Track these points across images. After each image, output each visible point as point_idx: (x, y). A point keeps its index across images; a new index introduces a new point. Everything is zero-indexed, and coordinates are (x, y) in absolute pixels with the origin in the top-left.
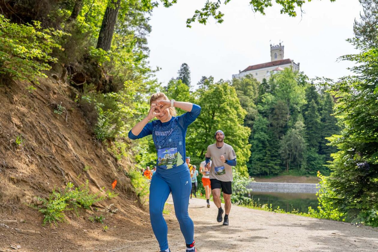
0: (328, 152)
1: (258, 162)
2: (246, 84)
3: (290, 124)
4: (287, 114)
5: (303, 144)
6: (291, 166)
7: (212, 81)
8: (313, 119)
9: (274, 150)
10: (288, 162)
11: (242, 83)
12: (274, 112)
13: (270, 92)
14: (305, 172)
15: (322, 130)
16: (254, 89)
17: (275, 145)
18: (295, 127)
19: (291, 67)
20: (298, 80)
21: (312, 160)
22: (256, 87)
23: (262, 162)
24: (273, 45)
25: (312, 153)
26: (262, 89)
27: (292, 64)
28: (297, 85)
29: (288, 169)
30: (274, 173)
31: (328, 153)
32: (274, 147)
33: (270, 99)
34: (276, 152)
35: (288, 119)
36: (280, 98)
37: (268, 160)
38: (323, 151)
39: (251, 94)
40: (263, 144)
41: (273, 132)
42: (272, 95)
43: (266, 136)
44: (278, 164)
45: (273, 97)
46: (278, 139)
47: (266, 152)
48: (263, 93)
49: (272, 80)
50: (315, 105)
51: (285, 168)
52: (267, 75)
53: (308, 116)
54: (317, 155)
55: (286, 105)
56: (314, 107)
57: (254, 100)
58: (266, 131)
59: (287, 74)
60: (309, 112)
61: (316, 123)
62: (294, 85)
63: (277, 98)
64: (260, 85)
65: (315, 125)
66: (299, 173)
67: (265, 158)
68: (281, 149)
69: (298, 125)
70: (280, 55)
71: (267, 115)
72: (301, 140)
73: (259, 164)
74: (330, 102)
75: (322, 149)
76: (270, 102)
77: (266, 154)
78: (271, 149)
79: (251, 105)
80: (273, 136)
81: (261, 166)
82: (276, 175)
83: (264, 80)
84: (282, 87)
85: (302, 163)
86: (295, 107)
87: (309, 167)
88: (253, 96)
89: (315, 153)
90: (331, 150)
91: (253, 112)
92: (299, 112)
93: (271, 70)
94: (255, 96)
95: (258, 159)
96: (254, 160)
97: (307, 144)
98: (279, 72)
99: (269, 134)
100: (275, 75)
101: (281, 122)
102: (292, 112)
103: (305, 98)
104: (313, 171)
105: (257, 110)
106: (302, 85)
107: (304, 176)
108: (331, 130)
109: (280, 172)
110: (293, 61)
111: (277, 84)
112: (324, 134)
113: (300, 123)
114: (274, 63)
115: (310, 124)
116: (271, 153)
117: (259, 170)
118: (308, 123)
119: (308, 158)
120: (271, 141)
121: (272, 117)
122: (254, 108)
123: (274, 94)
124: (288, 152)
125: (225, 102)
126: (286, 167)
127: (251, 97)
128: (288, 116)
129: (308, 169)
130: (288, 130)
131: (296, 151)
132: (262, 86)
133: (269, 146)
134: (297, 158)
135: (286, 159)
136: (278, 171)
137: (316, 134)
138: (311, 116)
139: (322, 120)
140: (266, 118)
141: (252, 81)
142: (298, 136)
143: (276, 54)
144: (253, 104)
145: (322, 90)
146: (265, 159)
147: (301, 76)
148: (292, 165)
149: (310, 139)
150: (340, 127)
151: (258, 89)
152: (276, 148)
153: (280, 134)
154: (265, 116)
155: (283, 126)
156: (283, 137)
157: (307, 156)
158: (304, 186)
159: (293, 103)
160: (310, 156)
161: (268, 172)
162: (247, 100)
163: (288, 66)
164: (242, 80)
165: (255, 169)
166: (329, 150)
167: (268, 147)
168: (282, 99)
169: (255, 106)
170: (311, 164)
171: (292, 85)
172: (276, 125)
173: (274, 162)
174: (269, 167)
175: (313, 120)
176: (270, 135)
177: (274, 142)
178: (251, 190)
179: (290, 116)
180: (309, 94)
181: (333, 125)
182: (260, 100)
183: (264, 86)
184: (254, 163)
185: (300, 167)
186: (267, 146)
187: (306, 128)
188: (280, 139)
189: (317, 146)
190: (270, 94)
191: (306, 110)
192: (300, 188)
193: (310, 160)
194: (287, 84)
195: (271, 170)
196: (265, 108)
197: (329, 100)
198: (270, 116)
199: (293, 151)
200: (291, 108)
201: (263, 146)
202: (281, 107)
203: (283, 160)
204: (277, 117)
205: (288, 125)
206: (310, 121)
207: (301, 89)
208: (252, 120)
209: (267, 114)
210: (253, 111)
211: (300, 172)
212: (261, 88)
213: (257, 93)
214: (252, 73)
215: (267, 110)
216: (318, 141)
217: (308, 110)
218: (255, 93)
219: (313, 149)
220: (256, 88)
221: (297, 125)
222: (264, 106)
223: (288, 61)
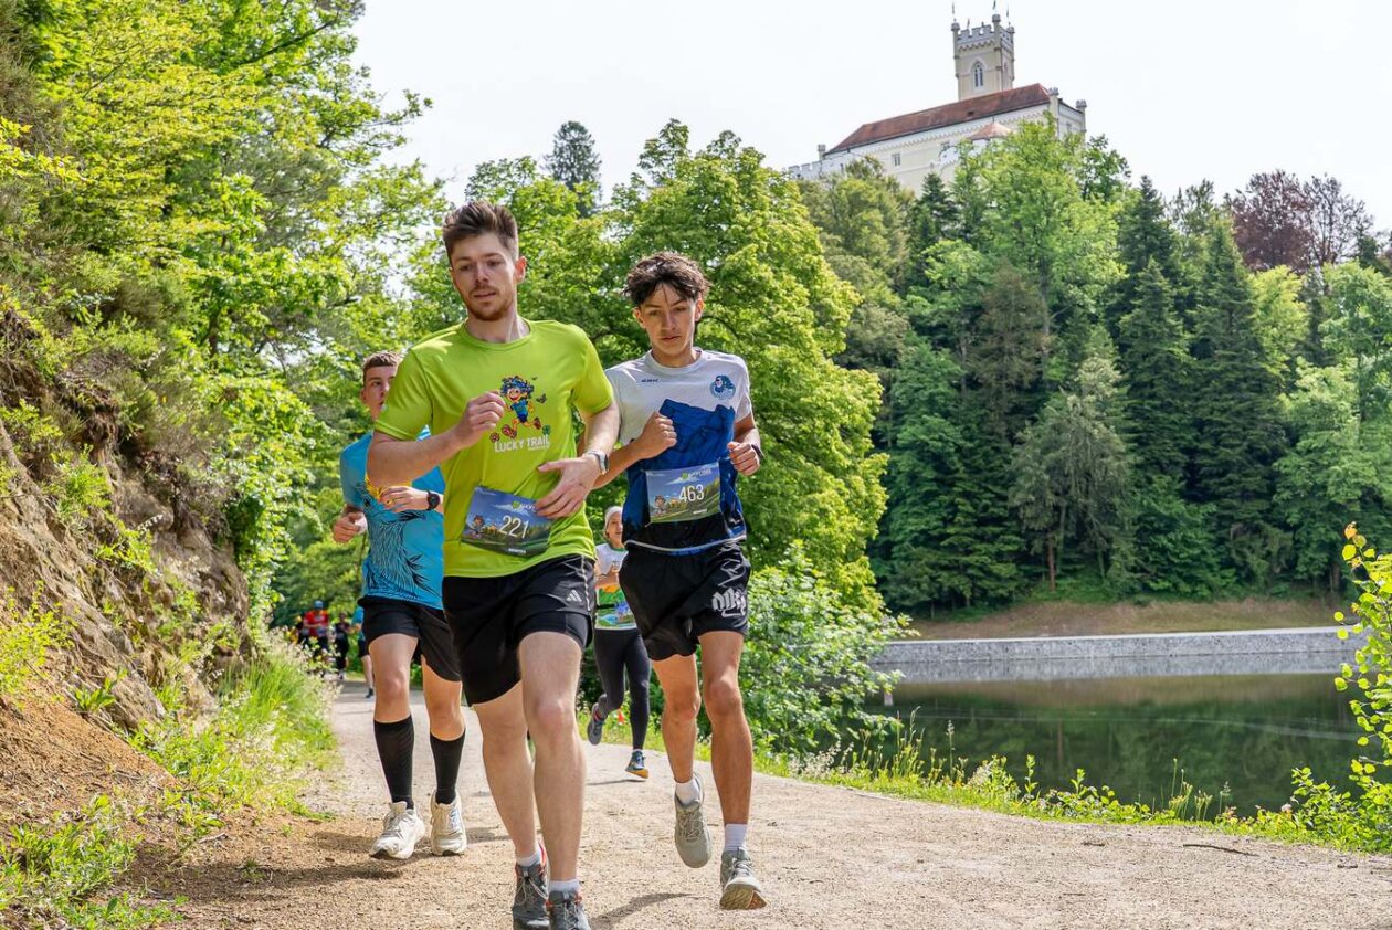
0: (1228, 488)
1: (921, 548)
2: (850, 202)
3: (1054, 372)
4: (1038, 327)
5: (1119, 459)
6: (1067, 561)
7: (683, 145)
8: (1157, 346)
9: (989, 495)
10: (1051, 545)
11: (834, 198)
12: (983, 325)
13: (960, 237)
14: (1132, 584)
15: (1195, 394)
16: (887, 223)
17: (992, 470)
18: (1078, 383)
19: (1051, 120)
20: (1081, 175)
21: (1158, 531)
22: (899, 215)
23: (938, 548)
24: (963, 27)
25: (1155, 500)
26: (926, 221)
27: (1053, 108)
28: (1078, 196)
29: (1052, 576)
30: (991, 594)
31: (1225, 495)
32: (986, 480)
33: (964, 267)
34: (1001, 503)
35: (1047, 352)
36: (1004, 258)
37: (967, 540)
38: (1207, 487)
39: (877, 247)
40: (936, 469)
41: (983, 411)
42: (968, 248)
43: (953, 432)
44: (1010, 552)
45: (975, 255)
46: (1005, 445)
47: (953, 504)
48: (933, 241)
49: (968, 180)
50: (1163, 283)
51: (1041, 569)
52: (944, 161)
53: (1134, 336)
54: (1179, 506)
55: (1035, 289)
56: (1157, 293)
57: (890, 275)
58: (951, 408)
59: (1031, 150)
60: (1138, 317)
61: (1171, 361)
62: (1062, 200)
63: (995, 259)
64: (914, 205)
65: (1165, 371)
66: (1103, 591)
67: (951, 530)
68: (1020, 488)
69: (1091, 376)
70: (999, 68)
71: (951, 338)
72: (1107, 440)
73: (925, 560)
74: (1230, 267)
75: (1199, 481)
76: (963, 279)
77: (956, 512)
78: (976, 490)
79: (879, 294)
80: (982, 432)
81: (933, 566)
82: (1003, 602)
83: (933, 182)
84: (1011, 209)
85: (1114, 546)
86: (1073, 296)
87: (1146, 560)
88: (884, 255)
89: (1171, 497)
90: (1239, 482)
91: (890, 326)
92: (1094, 319)
93: (963, 137)
94: (893, 257)
95: (922, 538)
96: (902, 542)
97: (1131, 459)
98: (996, 145)
99: (964, 422)
100: (979, 156)
101: (1017, 365)
102: (1060, 319)
103: (1115, 255)
104: (1164, 579)
105: (905, 316)
106: (1101, 195)
107: (1126, 601)
108: (1240, 391)
109: (1017, 588)
110: (1056, 93)
111: (991, 196)
112: (1206, 410)
113: (1101, 368)
114: (972, 109)
115: (1142, 371)
116: (975, 506)
117: (925, 586)
118: (1134, 365)
119: (1140, 519)
120: (972, 451)
121: (975, 344)
122: (892, 308)
123: (977, 243)
124: (1051, 499)
125: (750, 241)
126: (1047, 565)
127: (875, 260)
128: (1047, 339)
129: (1143, 570)
130: (1047, 399)
131: (1087, 493)
132: (925, 207)
133: (965, 476)
134: (1091, 523)
135: (1046, 531)
136: (1012, 586)
137: (1170, 413)
138: (1146, 334)
139: (1193, 350)
140: (946, 350)
141: (877, 188)
142: (1094, 426)
143: (978, 64)
144: (889, 291)
145: (1187, 217)
146: (949, 535)
147: (1095, 156)
148: (1073, 556)
149: (1144, 435)
150: (1277, 378)
151: (905, 224)
152: (996, 484)
153: (1015, 420)
154: (944, 343)
155: (1026, 385)
156: (1028, 433)
157: (1138, 513)
158: (1131, 647)
159: (1063, 280)
160: (1151, 511)
161: (968, 595)
162: (861, 271)
163: (1034, 115)
164: (834, 182)
165: (906, 581)
166: (1231, 482)
167: (961, 479)
168: (1014, 263)
169: (897, 299)
170: (1153, 548)
171: (1055, 199)
172: (992, 380)
173: (993, 549)
174: (970, 571)
175: (1156, 350)
176: (968, 428)
177: (986, 455)
178: (897, 674)
179: (1054, 337)
180: (1131, 234)
181: (1244, 370)
182: (919, 271)
183: (933, 208)
184: (903, 554)
185: (1108, 564)
186: (957, 475)
187: (1125, 390)
188: (1014, 441)
189: (1177, 463)
190: (959, 241)
191: (1124, 307)
192: (1113, 658)
193: (1149, 528)
194: (1037, 192)
195: (979, 584)
196: (943, 307)
197: (1222, 260)
198: (966, 338)
199: (1072, 492)
200: (1057, 301)
201: (941, 476)
202: (1013, 297)
203: (1029, 535)
204: (995, 345)
205: (1044, 377)
206: (1145, 356)
207: (1098, 215)
208: (887, 362)
209: (952, 333)
210: (886, 324)
211: (1107, 583)
212: (921, 216)
213: (903, 243)
214: (875, 156)
215: (952, 313)
216: (1183, 443)
217: (1134, 307)
218: (894, 244)
219: (1161, 481)
220: (897, 222)
221: (1085, 376)
222: (936, 298)
223: (1034, 96)
